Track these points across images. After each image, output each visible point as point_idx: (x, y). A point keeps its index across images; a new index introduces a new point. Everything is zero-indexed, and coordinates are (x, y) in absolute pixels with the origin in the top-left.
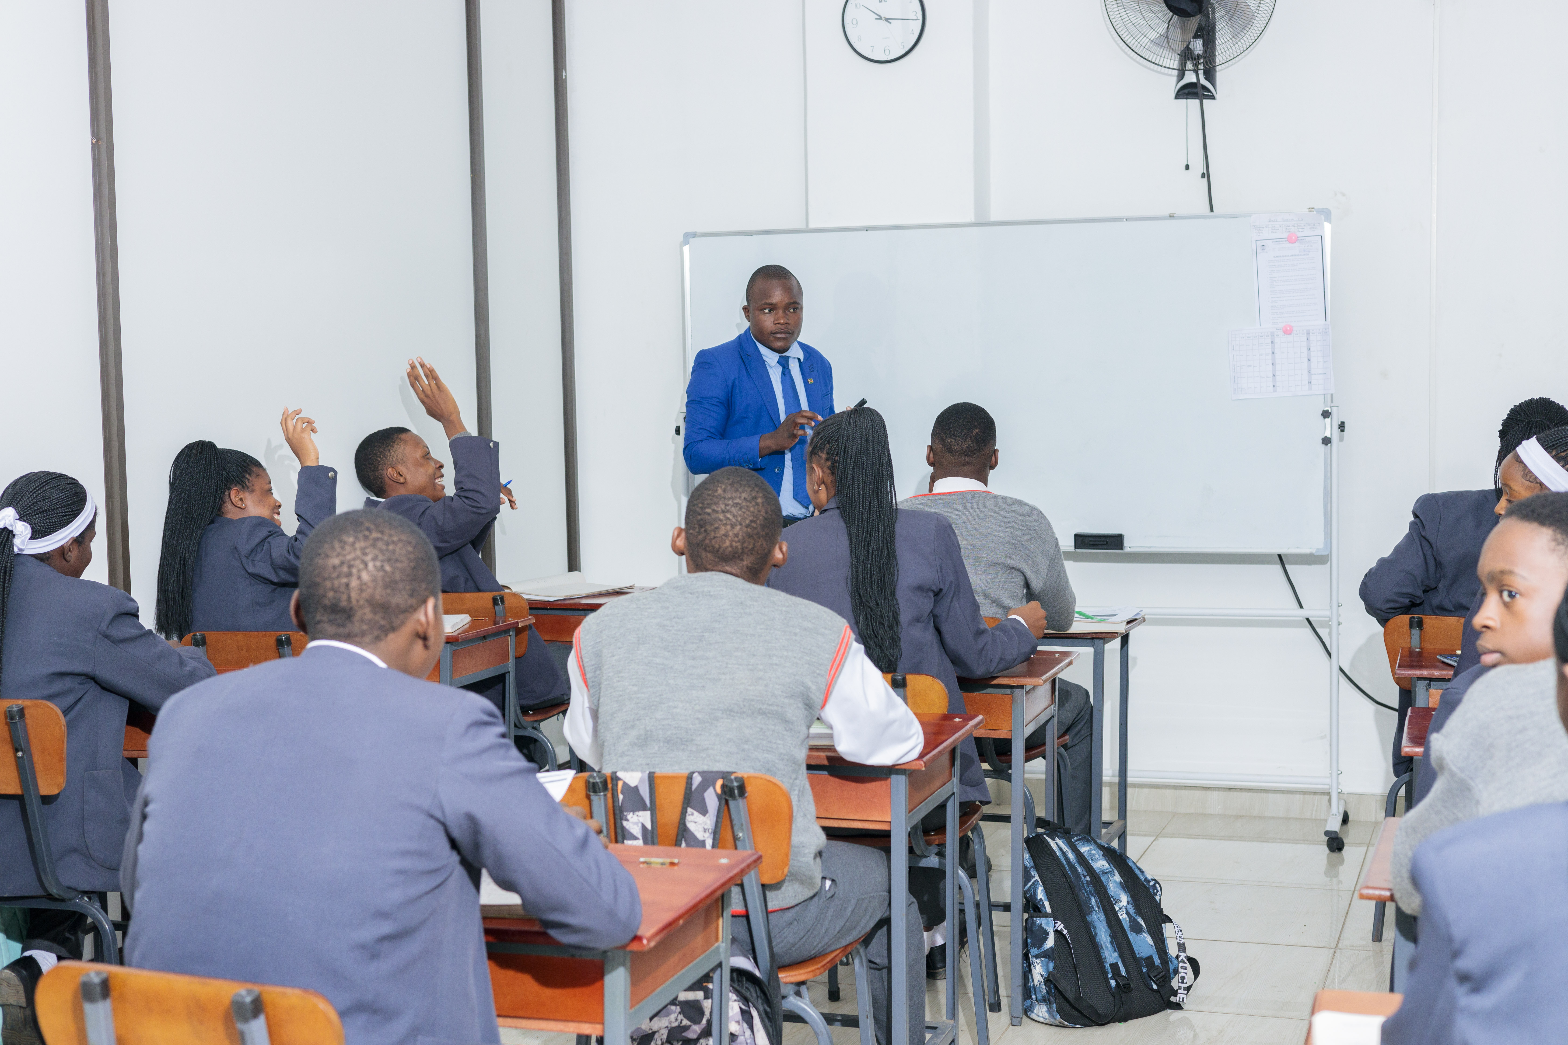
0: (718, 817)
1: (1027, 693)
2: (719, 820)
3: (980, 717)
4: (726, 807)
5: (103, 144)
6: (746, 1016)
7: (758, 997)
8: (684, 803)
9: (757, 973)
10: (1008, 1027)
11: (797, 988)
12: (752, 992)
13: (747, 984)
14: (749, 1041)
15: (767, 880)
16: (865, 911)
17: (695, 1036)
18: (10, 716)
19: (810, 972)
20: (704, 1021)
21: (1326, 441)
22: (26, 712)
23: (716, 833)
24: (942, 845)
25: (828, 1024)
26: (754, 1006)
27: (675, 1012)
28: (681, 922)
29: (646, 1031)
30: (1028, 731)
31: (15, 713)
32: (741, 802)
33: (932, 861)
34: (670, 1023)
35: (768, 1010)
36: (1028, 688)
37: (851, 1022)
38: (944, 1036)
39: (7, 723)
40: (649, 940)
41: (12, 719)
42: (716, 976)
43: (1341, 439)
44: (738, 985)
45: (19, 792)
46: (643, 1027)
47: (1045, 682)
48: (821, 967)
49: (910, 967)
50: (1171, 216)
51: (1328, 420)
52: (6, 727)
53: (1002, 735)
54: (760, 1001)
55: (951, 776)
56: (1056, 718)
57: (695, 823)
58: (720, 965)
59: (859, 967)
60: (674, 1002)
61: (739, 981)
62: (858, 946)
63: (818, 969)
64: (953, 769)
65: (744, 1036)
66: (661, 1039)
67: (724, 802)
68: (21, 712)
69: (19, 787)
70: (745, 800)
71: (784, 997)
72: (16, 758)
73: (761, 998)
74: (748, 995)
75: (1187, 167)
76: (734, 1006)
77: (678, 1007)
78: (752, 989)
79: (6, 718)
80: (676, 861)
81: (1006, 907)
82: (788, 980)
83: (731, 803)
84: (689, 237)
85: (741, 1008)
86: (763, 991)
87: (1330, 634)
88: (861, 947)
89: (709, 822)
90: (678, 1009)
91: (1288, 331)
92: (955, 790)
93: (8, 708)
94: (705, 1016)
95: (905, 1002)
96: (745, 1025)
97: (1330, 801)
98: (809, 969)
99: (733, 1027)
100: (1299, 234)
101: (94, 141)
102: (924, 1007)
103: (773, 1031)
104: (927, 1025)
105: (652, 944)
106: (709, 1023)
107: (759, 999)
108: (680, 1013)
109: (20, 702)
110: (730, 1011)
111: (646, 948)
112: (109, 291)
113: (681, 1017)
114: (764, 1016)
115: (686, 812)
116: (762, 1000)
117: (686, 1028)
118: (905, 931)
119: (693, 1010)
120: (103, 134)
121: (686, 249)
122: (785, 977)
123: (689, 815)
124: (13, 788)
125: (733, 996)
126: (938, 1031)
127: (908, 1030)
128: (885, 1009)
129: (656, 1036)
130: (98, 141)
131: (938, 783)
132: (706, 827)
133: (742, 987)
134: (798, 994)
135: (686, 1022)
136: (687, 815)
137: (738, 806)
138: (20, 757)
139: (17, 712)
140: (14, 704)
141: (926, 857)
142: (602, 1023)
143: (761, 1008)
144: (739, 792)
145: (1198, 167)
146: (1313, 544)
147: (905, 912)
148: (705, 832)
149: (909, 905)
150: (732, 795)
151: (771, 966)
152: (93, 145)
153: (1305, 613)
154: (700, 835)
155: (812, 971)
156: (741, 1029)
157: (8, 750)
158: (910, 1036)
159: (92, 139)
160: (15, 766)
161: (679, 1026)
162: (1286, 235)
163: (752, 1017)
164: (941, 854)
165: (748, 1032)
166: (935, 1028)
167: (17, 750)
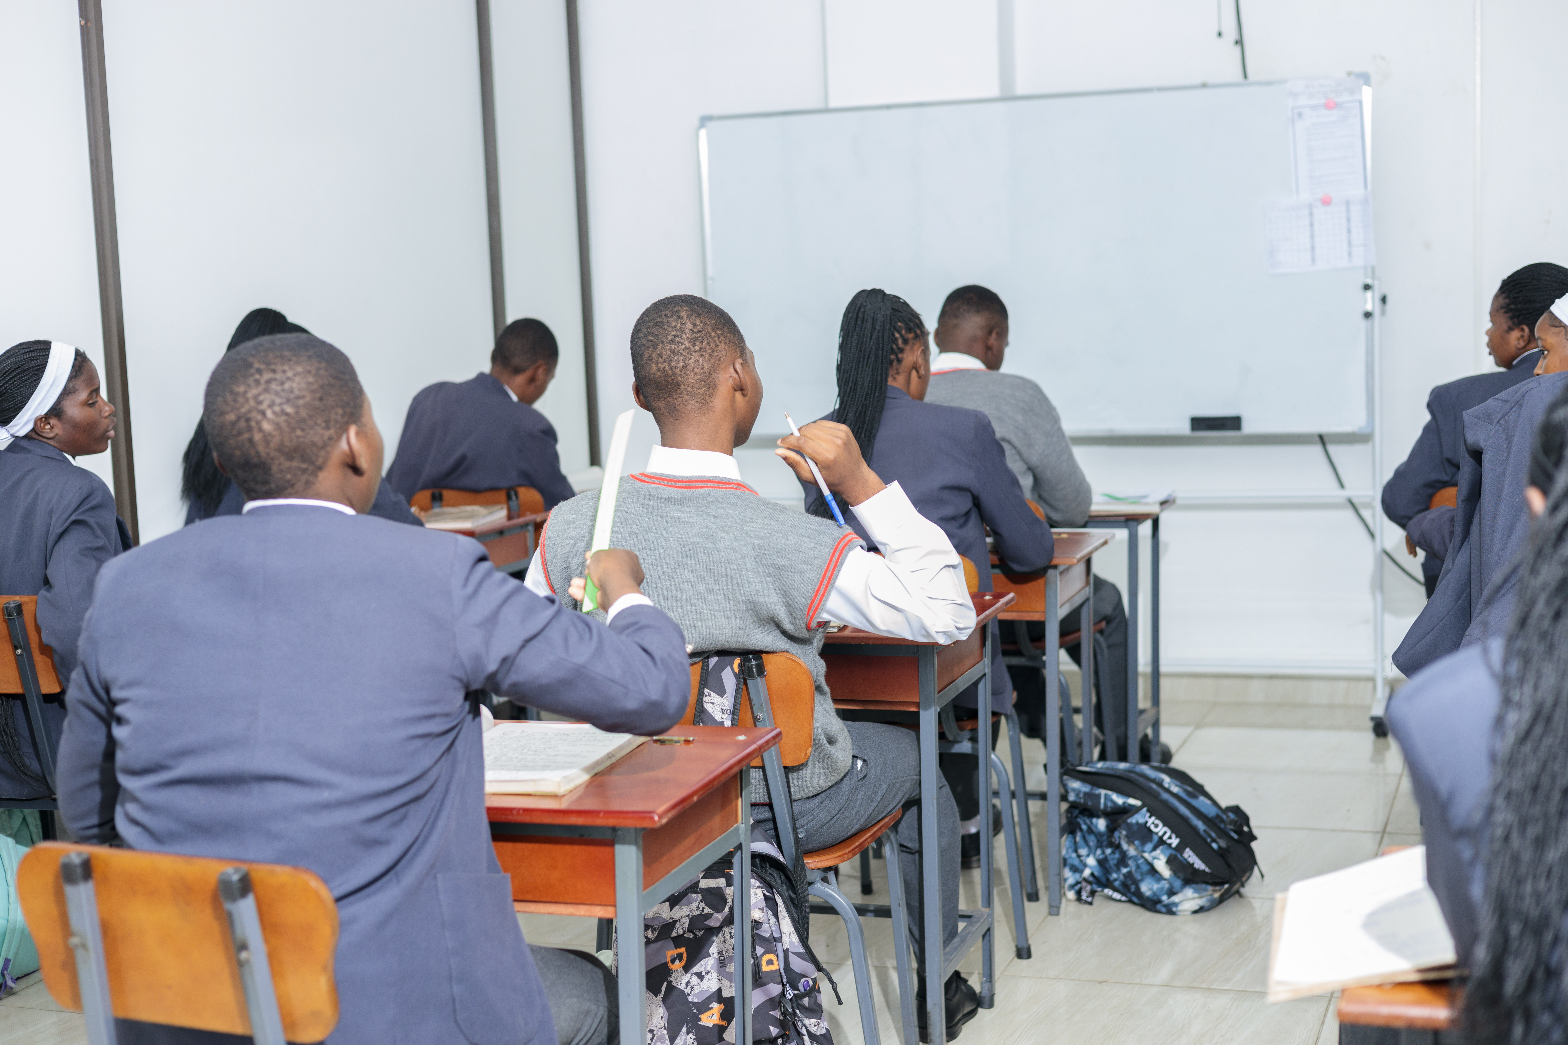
0: (736, 697)
1: (1061, 573)
2: (738, 701)
3: (1011, 595)
4: (744, 686)
5: (92, 26)
6: (771, 903)
7: (782, 883)
8: (700, 684)
9: (781, 858)
10: (1046, 917)
11: (824, 874)
12: (777, 878)
13: (770, 871)
14: (773, 929)
15: (789, 763)
16: (895, 795)
17: (718, 925)
18: (8, 612)
19: (837, 857)
20: (727, 909)
21: (1368, 315)
22: (24, 608)
23: (734, 713)
24: (974, 730)
25: (859, 915)
26: (778, 893)
27: (696, 901)
28: (695, 798)
29: (666, 921)
30: (1063, 612)
31: (13, 609)
32: (760, 681)
33: (965, 747)
34: (692, 911)
35: (794, 896)
36: (1061, 568)
37: (884, 912)
38: (979, 924)
39: (5, 621)
40: (660, 817)
41: (10, 615)
42: (736, 860)
43: (1383, 313)
44: (762, 871)
45: (20, 691)
46: (664, 916)
47: (1079, 561)
48: (849, 852)
49: (943, 852)
50: (1204, 85)
51: (1369, 294)
52: (5, 624)
53: (1036, 617)
54: (785, 887)
55: (982, 657)
56: (1091, 601)
57: (713, 704)
58: (739, 847)
59: (890, 854)
60: (693, 888)
61: (762, 867)
62: (888, 831)
63: (845, 854)
64: (984, 649)
65: (769, 923)
66: (683, 929)
67: (742, 681)
68: (19, 608)
69: (20, 686)
70: (764, 679)
71: (810, 884)
72: (16, 656)
73: (786, 885)
74: (771, 881)
75: (1220, 34)
76: (756, 894)
77: (699, 895)
78: (774, 874)
79: (4, 615)
80: (691, 739)
81: (1043, 796)
82: (814, 866)
83: (750, 682)
84: (705, 120)
85: (764, 895)
86: (787, 877)
87: (1374, 516)
88: (892, 832)
89: (727, 703)
90: (700, 897)
91: (1326, 202)
92: (986, 671)
93: (5, 604)
94: (727, 904)
95: (937, 888)
96: (770, 913)
97: (1375, 688)
98: (836, 855)
99: (757, 915)
100: (1338, 100)
101: (83, 23)
102: (958, 894)
103: (799, 918)
104: (960, 913)
105: (664, 820)
106: (731, 909)
107: (784, 885)
108: (701, 901)
109: (17, 598)
110: (752, 898)
111: (657, 825)
112: (104, 179)
113: (702, 905)
114: (789, 902)
115: (704, 693)
116: (787, 886)
117: (708, 916)
118: (936, 815)
119: (715, 898)
120: (92, 16)
121: (703, 133)
122: (810, 862)
123: (706, 696)
124: (14, 688)
125: (755, 882)
126: (973, 919)
127: (941, 917)
128: (917, 894)
129: (677, 926)
130: (86, 23)
131: (968, 663)
132: (724, 708)
133: (766, 874)
134: (825, 880)
135: (707, 910)
136: (704, 696)
137: (757, 685)
138: (19, 655)
139: (14, 609)
140: (13, 600)
141: (958, 742)
142: (615, 906)
143: (786, 895)
144: (757, 671)
145: (1231, 34)
146: (1354, 422)
147: (935, 795)
148: (723, 713)
149: (940, 788)
150: (752, 676)
151: (796, 851)
152: (82, 27)
153: (1347, 493)
154: (718, 717)
155: (840, 856)
156: (766, 916)
157: (7, 648)
158: (943, 923)
159: (80, 21)
160: (15, 665)
161: (700, 914)
162: (1323, 101)
163: (777, 904)
164: (974, 740)
165: (773, 920)
166: (970, 917)
167: (16, 648)
